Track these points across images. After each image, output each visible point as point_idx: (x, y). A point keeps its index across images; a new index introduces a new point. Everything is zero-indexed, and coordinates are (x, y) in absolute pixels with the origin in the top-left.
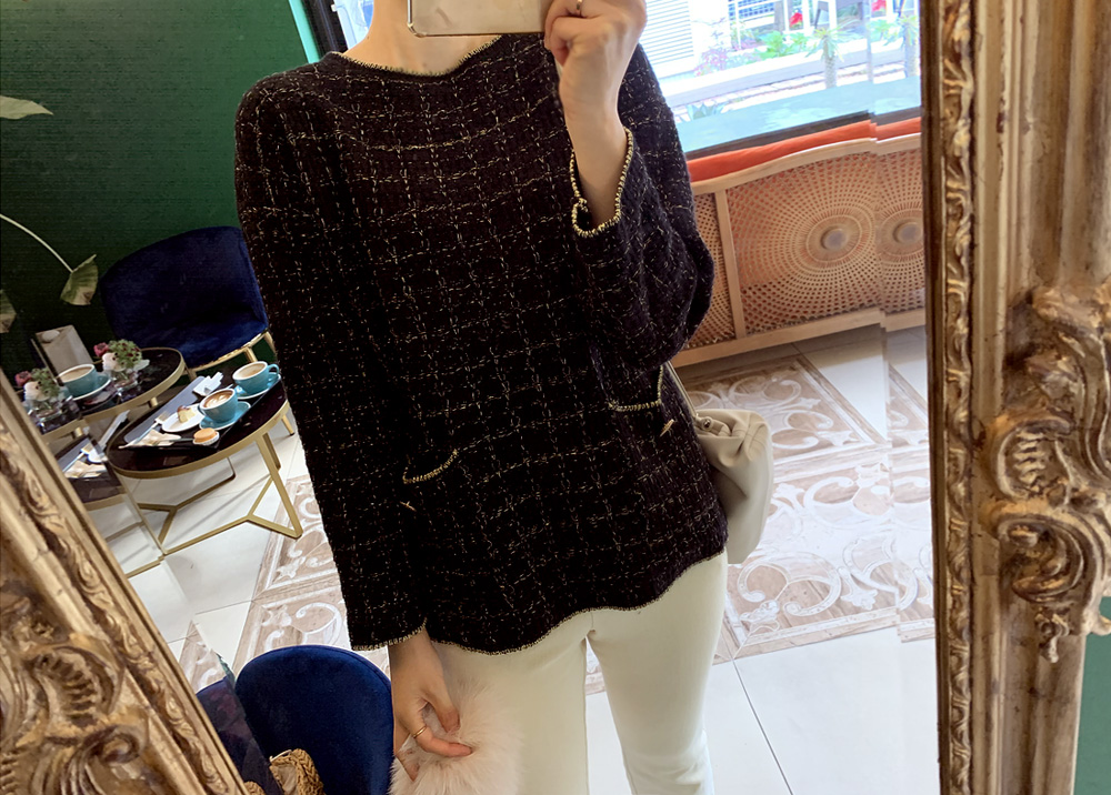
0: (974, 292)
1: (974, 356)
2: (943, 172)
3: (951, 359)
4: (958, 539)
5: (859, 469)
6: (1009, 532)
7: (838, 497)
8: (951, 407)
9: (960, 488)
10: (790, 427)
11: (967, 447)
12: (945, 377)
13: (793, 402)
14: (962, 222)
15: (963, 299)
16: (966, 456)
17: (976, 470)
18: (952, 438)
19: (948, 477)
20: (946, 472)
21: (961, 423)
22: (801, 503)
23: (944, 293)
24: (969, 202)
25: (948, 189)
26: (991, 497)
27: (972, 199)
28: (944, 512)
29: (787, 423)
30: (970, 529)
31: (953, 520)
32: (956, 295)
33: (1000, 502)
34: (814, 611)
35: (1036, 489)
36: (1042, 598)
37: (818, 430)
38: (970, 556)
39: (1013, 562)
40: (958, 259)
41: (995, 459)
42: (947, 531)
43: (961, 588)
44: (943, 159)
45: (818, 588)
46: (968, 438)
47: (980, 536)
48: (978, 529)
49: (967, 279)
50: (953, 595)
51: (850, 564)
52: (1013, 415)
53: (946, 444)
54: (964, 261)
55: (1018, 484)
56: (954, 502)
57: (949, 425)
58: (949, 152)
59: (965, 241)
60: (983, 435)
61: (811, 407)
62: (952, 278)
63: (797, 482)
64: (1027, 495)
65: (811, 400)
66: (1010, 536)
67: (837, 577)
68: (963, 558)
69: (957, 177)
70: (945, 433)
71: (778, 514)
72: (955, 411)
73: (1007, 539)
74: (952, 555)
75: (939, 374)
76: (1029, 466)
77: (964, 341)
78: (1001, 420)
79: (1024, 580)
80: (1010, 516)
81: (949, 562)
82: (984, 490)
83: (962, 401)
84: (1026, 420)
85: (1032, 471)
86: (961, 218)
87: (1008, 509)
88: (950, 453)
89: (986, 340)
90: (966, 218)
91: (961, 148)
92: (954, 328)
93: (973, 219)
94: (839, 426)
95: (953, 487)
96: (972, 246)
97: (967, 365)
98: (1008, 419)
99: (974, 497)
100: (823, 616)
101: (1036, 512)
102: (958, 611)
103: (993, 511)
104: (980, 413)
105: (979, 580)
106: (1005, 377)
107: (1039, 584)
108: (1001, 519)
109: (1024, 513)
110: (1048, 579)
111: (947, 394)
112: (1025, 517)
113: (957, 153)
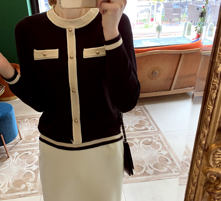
0: (214, 110)
1: (210, 127)
2: (213, 77)
3: (205, 127)
4: (196, 175)
5: (154, 137)
6: (210, 176)
7: (148, 144)
8: (202, 139)
9: (199, 162)
10: (139, 123)
11: (203, 151)
12: (202, 131)
13: (140, 117)
14: (215, 91)
15: (211, 111)
16: (203, 153)
17: (204, 157)
18: (200, 148)
19: (197, 158)
20: (197, 157)
21: (203, 144)
22: (139, 144)
23: (206, 109)
24: (218, 86)
25: (213, 81)
26: (206, 165)
27: (219, 85)
28: (194, 167)
29: (138, 122)
30: (199, 172)
31: (196, 170)
32: (209, 110)
33: (208, 167)
34: (139, 174)
35: (218, 165)
36: (214, 195)
37: (145, 125)
38: (198, 180)
39: (208, 183)
40: (212, 100)
41: (210, 155)
42: (194, 172)
43: (194, 188)
44: (214, 73)
45: (141, 167)
46: (204, 148)
47: (201, 175)
48: (201, 173)
49: (213, 106)
50: (191, 190)
51: (149, 162)
52: (217, 145)
53: (198, 149)
54: (213, 102)
55: (214, 164)
56: (197, 165)
57: (200, 144)
58: (216, 72)
59: (215, 97)
60: (208, 148)
61: (144, 119)
62: (209, 105)
63: (139, 138)
64: (216, 166)
65: (145, 117)
66: (210, 177)
67: (145, 165)
68: (196, 180)
69: (217, 79)
70: (199, 146)
71: (134, 146)
72: (203, 141)
73: (209, 178)
74: (193, 179)
75: (200, 130)
76: (218, 159)
77: (209, 122)
78: (213, 145)
79: (210, 189)
80: (210, 171)
81: (192, 181)
82: (205, 163)
83: (205, 138)
84: (220, 146)
85: (218, 160)
86: (215, 90)
87: (210, 170)
88: (199, 151)
89: (214, 123)
90: (216, 90)
91: (219, 71)
92: (207, 119)
93: (218, 91)
94: (150, 125)
95: (197, 161)
96: (216, 97)
97: (208, 129)
98: (215, 145)
99: (202, 164)
100: (141, 175)
101: (217, 172)
102: (192, 194)
103: (207, 169)
104: (208, 142)
105: (199, 187)
106: (216, 134)
107: (214, 191)
108: (208, 172)
109: (215, 171)
110: (216, 190)
111: (202, 136)
112: (214, 173)
113: (218, 72)
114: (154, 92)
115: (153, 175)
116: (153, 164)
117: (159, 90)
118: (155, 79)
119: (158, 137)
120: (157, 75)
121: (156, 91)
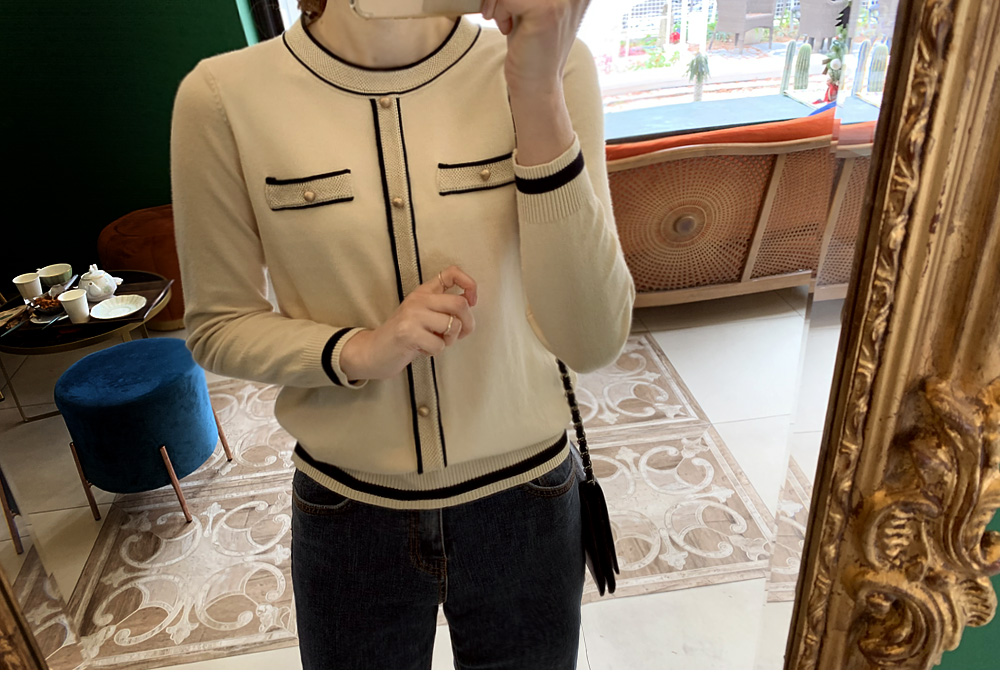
0: (880, 374)
1: (867, 432)
2: (875, 260)
3: (848, 432)
4: (820, 595)
5: (685, 441)
6: (868, 597)
7: (666, 464)
8: (838, 475)
9: (832, 550)
10: (634, 397)
11: (845, 513)
12: (839, 447)
13: (639, 374)
14: (882, 311)
15: (869, 380)
16: (842, 522)
17: (848, 536)
18: (834, 505)
19: (823, 537)
20: (822, 533)
21: (844, 492)
22: (637, 466)
23: (853, 372)
24: (892, 292)
25: (876, 277)
26: (856, 561)
27: (895, 290)
28: (813, 568)
29: (632, 392)
30: (832, 586)
31: (820, 577)
32: (864, 376)
33: (863, 569)
34: (636, 567)
35: (898, 562)
36: (884, 661)
37: (656, 402)
38: (827, 610)
39: (865, 618)
40: (873, 343)
41: (868, 530)
42: (813, 586)
43: (814, 638)
44: (877, 249)
45: (641, 545)
46: (846, 504)
47: (839, 594)
48: (838, 588)
49: (876, 362)
50: (806, 643)
51: (669, 526)
52: (890, 492)
53: (827, 508)
54: (877, 347)
55: (883, 557)
56: (824, 561)
57: (834, 490)
58: (885, 244)
59: (881, 330)
60: (860, 505)
61: (652, 380)
62: (863, 359)
63: (634, 447)
64: (889, 565)
65: (653, 374)
66: (868, 601)
67: (658, 537)
68: (821, 612)
69: (887, 267)
70: (829, 498)
71: (618, 473)
72: (842, 480)
73: (865, 603)
74: (813, 608)
75: (833, 443)
76: (895, 541)
77: (861, 418)
78: (879, 495)
79: (870, 641)
80: (870, 583)
81: (809, 614)
82: (851, 554)
83: (848, 472)
84: (902, 499)
85: (897, 545)
86: (883, 306)
87: (870, 576)
88: (829, 516)
89: (880, 420)
90: (887, 307)
91: (895, 241)
92: (856, 406)
93: (892, 308)
94: (672, 400)
95: (826, 548)
96: (887, 332)
97: (860, 440)
98: (886, 496)
99: (841, 559)
100: (643, 572)
101: (894, 584)
102: (808, 658)
103: (857, 575)
104: (862, 485)
105: (831, 633)
106: (889, 457)
107: (883, 648)
108: (863, 585)
109: (884, 584)
110: (891, 644)
111: (838, 463)
112: (884, 587)
113: (891, 246)
114: (684, 287)
115: (684, 569)
116: (685, 533)
117: (701, 281)
118: (685, 245)
119: (699, 440)
120: (692, 230)
121: (691, 286)
